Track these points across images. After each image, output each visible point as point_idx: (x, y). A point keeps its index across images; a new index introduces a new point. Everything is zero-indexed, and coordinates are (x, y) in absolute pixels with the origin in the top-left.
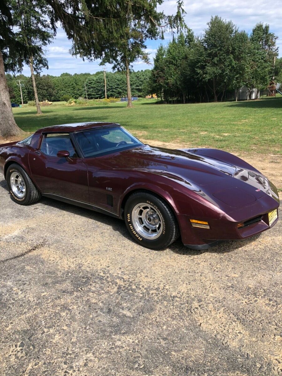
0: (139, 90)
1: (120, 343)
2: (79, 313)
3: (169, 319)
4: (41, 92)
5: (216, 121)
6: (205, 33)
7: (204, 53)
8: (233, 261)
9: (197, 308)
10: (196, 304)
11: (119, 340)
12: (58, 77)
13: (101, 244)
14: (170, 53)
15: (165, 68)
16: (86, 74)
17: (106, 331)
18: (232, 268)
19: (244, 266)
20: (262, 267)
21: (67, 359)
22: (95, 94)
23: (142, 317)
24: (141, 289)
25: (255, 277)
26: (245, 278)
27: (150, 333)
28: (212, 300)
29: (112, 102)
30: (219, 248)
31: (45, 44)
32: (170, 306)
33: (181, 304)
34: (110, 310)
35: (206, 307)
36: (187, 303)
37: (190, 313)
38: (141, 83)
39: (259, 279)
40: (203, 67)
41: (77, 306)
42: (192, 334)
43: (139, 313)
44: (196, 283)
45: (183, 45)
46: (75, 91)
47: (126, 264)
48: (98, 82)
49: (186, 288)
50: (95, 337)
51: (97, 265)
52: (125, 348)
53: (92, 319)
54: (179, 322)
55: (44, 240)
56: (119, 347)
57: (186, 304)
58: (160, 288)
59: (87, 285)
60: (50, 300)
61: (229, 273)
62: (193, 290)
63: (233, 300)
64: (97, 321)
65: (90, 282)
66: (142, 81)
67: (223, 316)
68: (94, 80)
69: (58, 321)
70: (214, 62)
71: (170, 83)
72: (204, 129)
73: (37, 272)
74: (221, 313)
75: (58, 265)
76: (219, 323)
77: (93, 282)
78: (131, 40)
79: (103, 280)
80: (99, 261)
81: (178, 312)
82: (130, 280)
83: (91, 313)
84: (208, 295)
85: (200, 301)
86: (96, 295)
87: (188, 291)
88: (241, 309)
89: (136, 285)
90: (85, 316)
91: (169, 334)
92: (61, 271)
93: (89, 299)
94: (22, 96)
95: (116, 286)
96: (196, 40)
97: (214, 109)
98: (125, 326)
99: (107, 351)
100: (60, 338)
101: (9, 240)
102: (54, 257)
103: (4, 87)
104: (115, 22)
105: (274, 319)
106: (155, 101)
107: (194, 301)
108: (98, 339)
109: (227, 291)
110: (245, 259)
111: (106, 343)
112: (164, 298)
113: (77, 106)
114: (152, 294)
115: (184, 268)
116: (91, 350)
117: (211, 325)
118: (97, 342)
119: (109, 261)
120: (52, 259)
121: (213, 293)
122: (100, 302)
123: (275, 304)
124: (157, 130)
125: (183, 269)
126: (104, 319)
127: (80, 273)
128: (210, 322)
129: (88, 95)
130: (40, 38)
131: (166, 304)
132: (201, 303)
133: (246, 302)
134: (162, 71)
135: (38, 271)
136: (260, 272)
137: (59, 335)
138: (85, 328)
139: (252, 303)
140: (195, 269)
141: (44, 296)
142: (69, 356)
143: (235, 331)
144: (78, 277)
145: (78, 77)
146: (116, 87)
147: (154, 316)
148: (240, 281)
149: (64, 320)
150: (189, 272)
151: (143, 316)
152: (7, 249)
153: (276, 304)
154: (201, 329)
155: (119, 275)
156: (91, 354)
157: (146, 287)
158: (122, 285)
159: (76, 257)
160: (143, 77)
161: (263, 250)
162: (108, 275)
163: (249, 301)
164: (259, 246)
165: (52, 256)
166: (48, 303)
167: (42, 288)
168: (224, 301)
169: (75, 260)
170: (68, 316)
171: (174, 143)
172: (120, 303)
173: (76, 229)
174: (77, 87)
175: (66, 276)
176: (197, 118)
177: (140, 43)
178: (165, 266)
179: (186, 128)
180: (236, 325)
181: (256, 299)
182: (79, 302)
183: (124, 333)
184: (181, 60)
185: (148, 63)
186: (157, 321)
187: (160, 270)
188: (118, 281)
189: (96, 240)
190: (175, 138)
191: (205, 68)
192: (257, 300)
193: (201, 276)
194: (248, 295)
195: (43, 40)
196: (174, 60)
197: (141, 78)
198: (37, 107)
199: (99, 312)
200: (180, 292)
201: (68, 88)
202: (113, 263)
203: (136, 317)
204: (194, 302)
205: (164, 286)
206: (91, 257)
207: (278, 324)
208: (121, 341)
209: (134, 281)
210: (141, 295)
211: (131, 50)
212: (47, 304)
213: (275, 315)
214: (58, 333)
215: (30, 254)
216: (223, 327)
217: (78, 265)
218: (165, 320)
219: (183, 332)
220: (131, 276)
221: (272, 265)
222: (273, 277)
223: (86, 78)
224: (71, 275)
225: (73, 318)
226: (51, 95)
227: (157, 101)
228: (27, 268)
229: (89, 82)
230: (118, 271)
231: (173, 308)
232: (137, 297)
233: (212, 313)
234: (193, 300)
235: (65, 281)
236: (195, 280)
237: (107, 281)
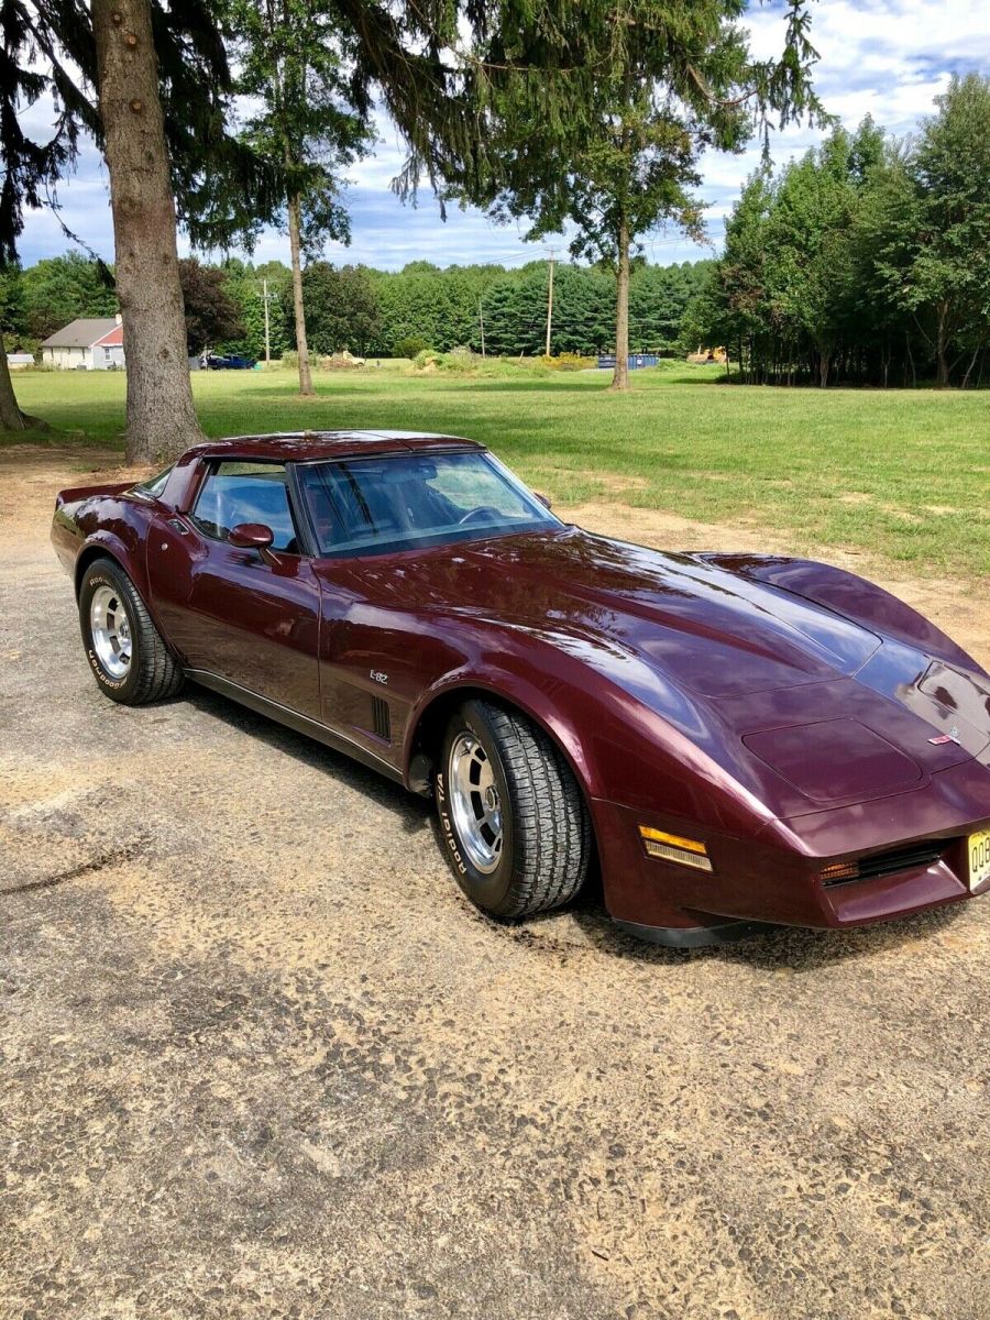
0: (670, 333)
1: (252, 1275)
2: (152, 1132)
3: (471, 1209)
4: (332, 324)
5: (917, 457)
6: (925, 135)
7: (913, 205)
8: (802, 1008)
9: (595, 1182)
10: (596, 1163)
11: (253, 1265)
12: (395, 275)
13: (328, 876)
14: (788, 203)
15: (765, 256)
16: (489, 269)
17: (218, 1220)
18: (791, 1036)
19: (842, 1033)
20: (914, 1051)
21: (40, 1305)
22: (514, 337)
23: (375, 1185)
24: (410, 1069)
25: (871, 1088)
26: (830, 1087)
27: (378, 1255)
28: (664, 1155)
29: (565, 369)
30: (763, 948)
31: (347, 159)
32: (493, 1155)
33: (541, 1155)
34: (265, 1136)
35: (631, 1184)
36: (565, 1155)
37: (562, 1198)
38: (678, 307)
39: (885, 1100)
40: (903, 259)
41: (158, 1102)
42: (537, 1286)
43: (368, 1164)
44: (628, 1078)
45: (837, 175)
46: (448, 327)
47: (392, 963)
48: (526, 298)
49: (580, 1093)
50: (172, 1237)
51: (288, 953)
52: (263, 1302)
53: (189, 1162)
54: (506, 1228)
55: (143, 837)
56: (241, 1292)
57: (560, 1159)
58: (484, 1075)
59: (222, 1023)
60: (72, 1065)
61: (768, 1056)
62: (605, 1102)
63: (750, 1169)
64: (200, 1175)
65: (237, 1016)
66: (681, 302)
67: (685, 1234)
68: (513, 292)
69: (67, 1151)
70: (949, 243)
71: (777, 312)
72: (860, 484)
73: (70, 953)
74: (684, 1219)
75: (152, 935)
76: (663, 1262)
77: (247, 1018)
78: (651, 153)
79: (288, 1013)
80: (301, 940)
81: (515, 1187)
82: (384, 1030)
83: (191, 1139)
84: (655, 1135)
85: (617, 1152)
86: (238, 1069)
87: (584, 1106)
88: (772, 1213)
89: (399, 1052)
90: (167, 1148)
91: (448, 1270)
92: (152, 960)
93: (209, 1081)
94: (267, 332)
95: (325, 1043)
96: (889, 160)
97: (922, 413)
98: (295, 1212)
99: (190, 1301)
100: (47, 1216)
101: (26, 824)
102: (151, 905)
103: (170, 298)
104: (564, 82)
105: (892, 1279)
106: (717, 375)
107: (594, 1148)
108: (178, 1245)
109: (737, 1128)
110: (852, 1007)
111: (201, 1269)
112: (485, 1116)
113: (443, 377)
114: (446, 1096)
115: (602, 1012)
116: (137, 1287)
117: (627, 1260)
118: (172, 1258)
119: (335, 943)
120: (142, 909)
121: (678, 1127)
122: (244, 1097)
123: (917, 1214)
124: (683, 474)
125: (597, 1014)
126: (231, 1168)
127: (216, 974)
128: (627, 1248)
129: (490, 340)
130: (332, 141)
131: (480, 1146)
132: (619, 1162)
133: (799, 1189)
134: (749, 267)
135: (77, 948)
136: (897, 1071)
137: (51, 1204)
138: (150, 1195)
139: (820, 1198)
140: (642, 1019)
141: (57, 1045)
142: (52, 1293)
143: (715, 1305)
144: (202, 989)
145: (460, 278)
146: (587, 319)
147: (417, 1188)
148: (804, 1093)
149: (90, 1151)
150: (615, 1029)
151: (379, 1182)
152: (9, 852)
153: (923, 1217)
154: (583, 1272)
155: (352, 1005)
156: (132, 1300)
157: (431, 1063)
158: (347, 1045)
159: (226, 915)
160: (687, 286)
161: (942, 977)
162: (312, 998)
163: (811, 1186)
164: (930, 960)
165: (146, 899)
166: (61, 1076)
167: (64, 1015)
168: (713, 1167)
169: (218, 927)
170: (108, 1136)
171: (730, 526)
172: (314, 1115)
173: (263, 811)
174: (455, 312)
175: (164, 982)
176: (849, 440)
177: (678, 163)
178: (532, 994)
179: (796, 475)
180: (727, 1279)
181: (845, 1180)
182: (168, 1086)
183: (282, 1239)
184: (826, 229)
185: (700, 236)
186: (423, 1208)
187: (507, 1005)
188: (338, 1026)
189: (318, 858)
190: (742, 510)
191: (912, 262)
192: (849, 1186)
193: (655, 1051)
194: (817, 1161)
195: (341, 145)
196: (799, 229)
197: (677, 290)
198: (301, 372)
199: (222, 1138)
200: (552, 1104)
201: (423, 314)
202: (346, 954)
203: (352, 1180)
204: (592, 1155)
205: (502, 1071)
206: (276, 922)
207: (902, 1302)
208: (258, 1270)
209: (397, 1033)
210: (403, 1095)
211: (645, 187)
212: (54, 1080)
213: (901, 1261)
214: (49, 1196)
215: (77, 881)
216: (672, 1280)
217: (220, 945)
218: (454, 1210)
219: (506, 1273)
220: (391, 1013)
221: (959, 1049)
222: (946, 1096)
223: (487, 283)
224: (182, 980)
225: (121, 1149)
226: (363, 335)
227: (725, 373)
228: (48, 931)
229: (498, 296)
230: (351, 987)
231: (504, 1168)
232: (385, 1097)
233: (648, 1210)
234: (592, 1143)
235: (154, 998)
236: (624, 1066)
237: (298, 1019)
